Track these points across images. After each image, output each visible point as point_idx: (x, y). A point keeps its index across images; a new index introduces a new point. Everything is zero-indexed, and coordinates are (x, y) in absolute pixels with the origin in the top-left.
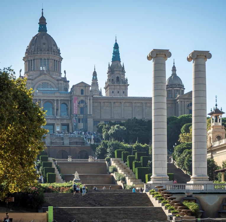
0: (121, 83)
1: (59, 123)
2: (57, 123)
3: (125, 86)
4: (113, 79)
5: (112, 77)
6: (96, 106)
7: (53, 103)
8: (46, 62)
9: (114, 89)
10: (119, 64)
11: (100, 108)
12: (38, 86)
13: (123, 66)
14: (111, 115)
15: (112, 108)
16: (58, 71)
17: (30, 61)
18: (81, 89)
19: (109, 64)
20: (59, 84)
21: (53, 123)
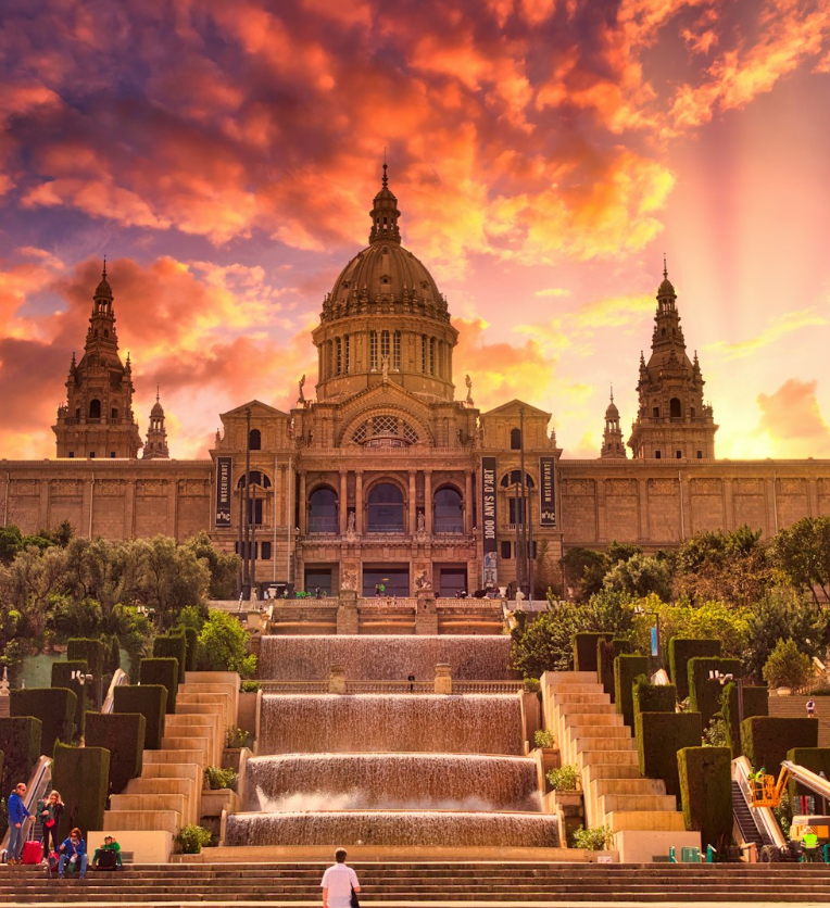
0: (688, 421)
1: (426, 561)
2: (417, 560)
3: (704, 430)
4: (656, 410)
5: (655, 400)
6: (575, 497)
7: (406, 487)
8: (391, 344)
9: (664, 443)
10: (677, 355)
11: (593, 502)
12: (360, 431)
13: (696, 362)
14: (640, 529)
15: (644, 502)
16: (441, 376)
17: (334, 343)
18: (512, 428)
19: (642, 358)
20: (440, 421)
21: (403, 560)
